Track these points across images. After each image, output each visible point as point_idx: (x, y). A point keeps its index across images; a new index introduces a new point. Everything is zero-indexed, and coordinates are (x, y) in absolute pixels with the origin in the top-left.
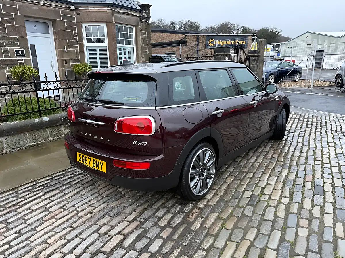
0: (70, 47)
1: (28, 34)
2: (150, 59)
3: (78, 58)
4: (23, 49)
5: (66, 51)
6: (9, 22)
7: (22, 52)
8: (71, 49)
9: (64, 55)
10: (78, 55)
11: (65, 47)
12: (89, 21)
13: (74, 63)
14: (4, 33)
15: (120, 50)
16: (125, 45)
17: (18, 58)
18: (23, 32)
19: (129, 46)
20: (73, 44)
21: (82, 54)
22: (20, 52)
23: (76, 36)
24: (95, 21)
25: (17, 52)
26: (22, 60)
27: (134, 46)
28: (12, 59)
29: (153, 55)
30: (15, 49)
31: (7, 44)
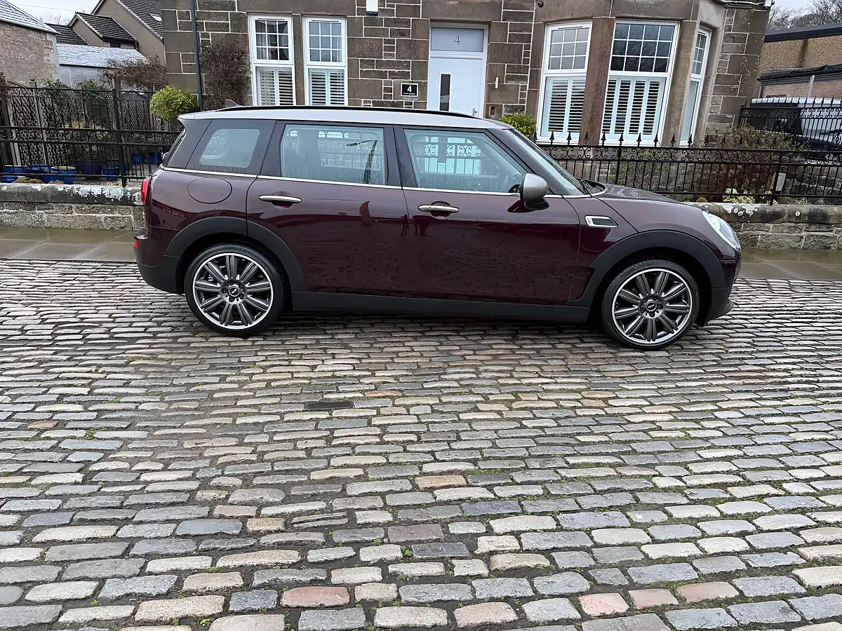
0: (509, 78)
1: (431, 53)
2: (742, 109)
3: (522, 101)
4: (417, 82)
5: (497, 87)
6: (402, 34)
7: (414, 88)
8: (510, 83)
9: (492, 96)
10: (523, 95)
11: (497, 79)
12: (558, 19)
13: (510, 112)
14: (390, 55)
15: (625, 86)
16: (638, 73)
17: (406, 99)
18: (422, 50)
19: (653, 74)
20: (516, 72)
21: (534, 94)
22: (410, 89)
23: (527, 54)
24: (570, 17)
25: (405, 87)
26: (411, 104)
27: (668, 75)
28: (396, 101)
29: (754, 101)
30: (403, 82)
31: (392, 75)
